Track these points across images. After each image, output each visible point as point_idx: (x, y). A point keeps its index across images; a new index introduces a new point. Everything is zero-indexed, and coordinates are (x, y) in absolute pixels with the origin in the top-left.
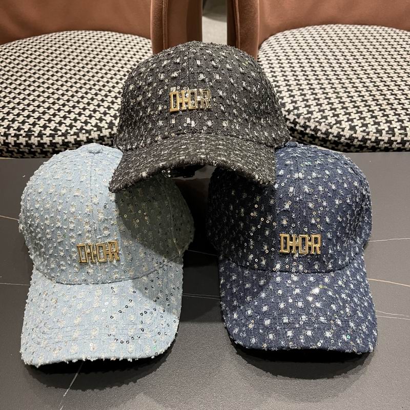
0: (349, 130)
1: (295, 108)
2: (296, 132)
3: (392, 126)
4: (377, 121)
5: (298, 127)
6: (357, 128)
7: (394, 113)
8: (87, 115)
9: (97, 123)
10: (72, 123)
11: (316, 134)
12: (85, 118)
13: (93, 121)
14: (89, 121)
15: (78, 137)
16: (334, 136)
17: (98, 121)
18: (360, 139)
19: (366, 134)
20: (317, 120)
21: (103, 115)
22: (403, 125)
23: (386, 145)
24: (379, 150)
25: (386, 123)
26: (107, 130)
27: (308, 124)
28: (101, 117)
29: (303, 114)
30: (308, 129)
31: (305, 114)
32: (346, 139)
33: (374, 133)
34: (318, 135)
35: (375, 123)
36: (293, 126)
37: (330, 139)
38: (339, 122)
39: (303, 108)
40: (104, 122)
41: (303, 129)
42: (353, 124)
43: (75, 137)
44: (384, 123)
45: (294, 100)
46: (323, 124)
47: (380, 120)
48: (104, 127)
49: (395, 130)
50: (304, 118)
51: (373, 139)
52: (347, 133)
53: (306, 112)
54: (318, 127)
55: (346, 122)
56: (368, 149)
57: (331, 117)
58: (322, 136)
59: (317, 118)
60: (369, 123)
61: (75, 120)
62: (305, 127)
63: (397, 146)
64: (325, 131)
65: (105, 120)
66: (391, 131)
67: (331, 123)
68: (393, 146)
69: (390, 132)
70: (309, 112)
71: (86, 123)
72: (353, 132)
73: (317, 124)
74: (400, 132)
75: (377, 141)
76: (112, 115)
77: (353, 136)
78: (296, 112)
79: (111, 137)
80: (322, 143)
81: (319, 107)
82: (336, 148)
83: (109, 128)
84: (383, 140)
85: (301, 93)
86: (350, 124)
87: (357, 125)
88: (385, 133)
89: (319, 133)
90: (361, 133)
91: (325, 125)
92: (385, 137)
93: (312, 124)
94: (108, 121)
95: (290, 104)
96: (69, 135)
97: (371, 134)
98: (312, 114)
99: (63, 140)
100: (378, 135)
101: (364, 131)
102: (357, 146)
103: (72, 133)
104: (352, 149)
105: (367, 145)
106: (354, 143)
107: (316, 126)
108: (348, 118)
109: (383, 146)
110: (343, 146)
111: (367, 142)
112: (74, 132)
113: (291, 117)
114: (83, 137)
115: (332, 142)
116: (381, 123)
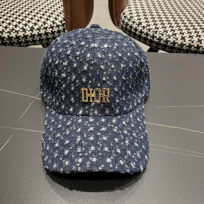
0: (181, 39)
1: (148, 25)
2: (147, 41)
4: (199, 34)
6: (186, 38)
8: (17, 22)
9: (23, 27)
10: (7, 26)
11: (160, 41)
13: (21, 26)
14: (18, 25)
15: (10, 34)
16: (171, 43)
17: (24, 26)
18: (187, 45)
19: (191, 42)
20: (161, 32)
21: (27, 23)
24: (199, 53)
26: (29, 32)
27: (155, 35)
29: (152, 29)
30: (155, 38)
31: (154, 29)
32: (178, 45)
33: (197, 42)
34: (161, 42)
35: (198, 36)
36: (146, 36)
37: (168, 45)
38: (175, 35)
39: (153, 25)
40: (28, 26)
41: (152, 39)
42: (183, 36)
43: (8, 34)
44: (203, 36)
45: (148, 21)
46: (165, 35)
47: (200, 34)
48: (27, 30)
50: (153, 31)
51: (196, 46)
52: (179, 41)
53: (154, 28)
54: (161, 37)
55: (179, 34)
57: (170, 31)
58: (163, 43)
59: (161, 31)
60: (194, 36)
61: (9, 24)
62: (153, 37)
64: (166, 40)
65: (29, 25)
67: (170, 35)
70: (156, 28)
71: (16, 26)
72: (183, 41)
73: (161, 35)
75: (198, 47)
76: (33, 23)
77: (183, 43)
78: (148, 27)
79: (31, 37)
81: (163, 25)
82: (172, 51)
83: (31, 30)
84: (202, 47)
85: (152, 17)
86: (181, 36)
87: (186, 37)
89: (162, 41)
90: (188, 42)
91: (166, 36)
92: (203, 45)
93: (158, 35)
94: (30, 26)
95: (144, 23)
96: (4, 32)
97: (195, 42)
98: (158, 29)
100: (199, 43)
101: (190, 40)
102: (185, 50)
103: (6, 31)
105: (192, 49)
106: (183, 48)
107: (160, 37)
108: (180, 32)
109: (202, 51)
110: (176, 50)
111: (192, 47)
112: (8, 31)
113: (145, 31)
114: (13, 35)
115: (169, 47)
116: (201, 36)
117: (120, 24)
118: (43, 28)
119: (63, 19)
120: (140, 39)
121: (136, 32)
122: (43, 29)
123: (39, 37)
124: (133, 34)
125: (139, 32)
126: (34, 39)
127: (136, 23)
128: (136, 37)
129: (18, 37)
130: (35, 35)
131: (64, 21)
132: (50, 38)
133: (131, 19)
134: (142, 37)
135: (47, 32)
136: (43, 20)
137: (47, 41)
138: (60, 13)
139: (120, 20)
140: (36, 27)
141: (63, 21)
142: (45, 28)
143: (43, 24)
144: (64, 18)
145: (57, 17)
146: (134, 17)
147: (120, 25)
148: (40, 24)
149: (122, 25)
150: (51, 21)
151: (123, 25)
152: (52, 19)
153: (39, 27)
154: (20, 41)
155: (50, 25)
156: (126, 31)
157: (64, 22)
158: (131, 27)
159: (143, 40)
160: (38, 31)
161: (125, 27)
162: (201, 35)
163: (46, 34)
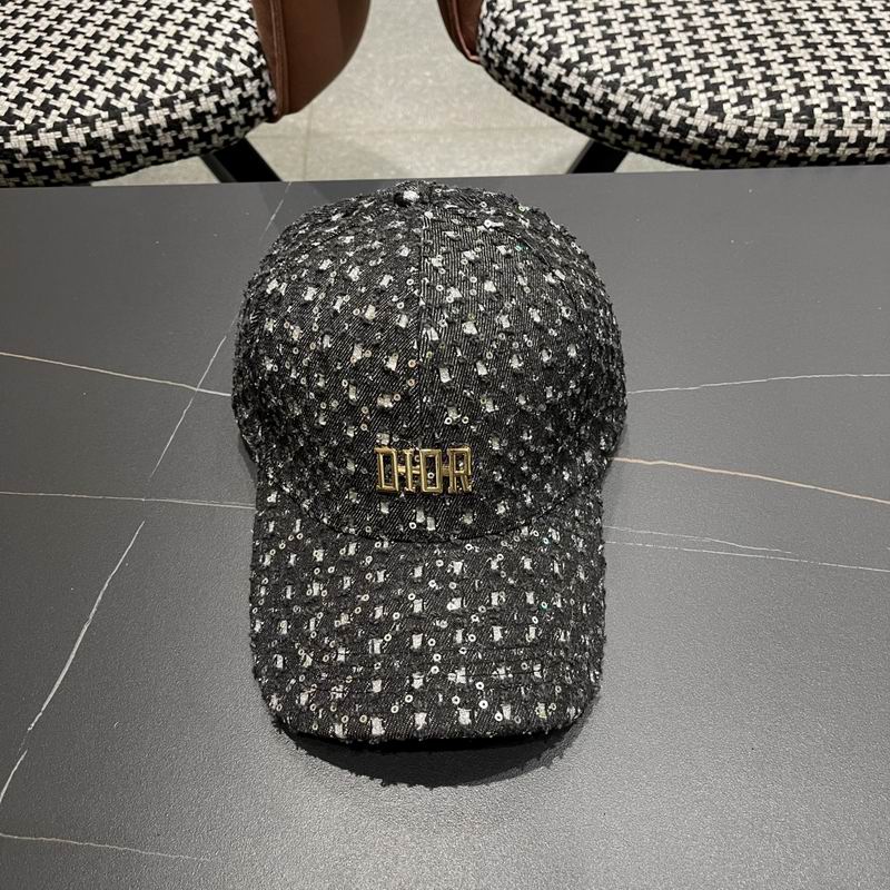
0: (706, 112)
1: (585, 58)
2: (584, 119)
3: (808, 102)
4: (774, 88)
5: (588, 106)
6: (726, 107)
7: (818, 67)
8: (84, 79)
9: (108, 99)
10: (47, 100)
11: (631, 122)
12: (80, 87)
13: (100, 95)
14: (88, 93)
15: (65, 134)
16: (670, 129)
17: (111, 95)
18: (731, 134)
19: (746, 122)
20: (632, 87)
21: (121, 79)
22: (836, 99)
23: (792, 150)
24: (775, 162)
25: (795, 94)
26: (134, 117)
27: (611, 97)
28: (118, 83)
29: (601, 74)
30: (613, 112)
31: (606, 74)
33: (765, 120)
34: (635, 126)
35: (771, 95)
36: (577, 102)
37: (661, 134)
38: (684, 93)
39: (602, 57)
40: (126, 95)
41: (600, 112)
42: (717, 99)
43: (58, 134)
44: (791, 95)
45: (583, 35)
46: (647, 97)
47: (782, 88)
48: (125, 110)
49: (817, 111)
50: (603, 82)
51: (763, 135)
52: (702, 121)
53: (607, 69)
54: (636, 106)
55: (701, 92)
56: (750, 160)
57: (668, 80)
58: (643, 128)
59: (633, 82)
60: (756, 96)
61: (56, 92)
63: (817, 150)
64: (652, 117)
65: (129, 92)
66: (807, 113)
67: (666, 95)
68: (809, 152)
69: (803, 117)
70: (614, 68)
71: (82, 99)
72: (715, 118)
73: (633, 98)
74: (826, 116)
75: (772, 140)
76: (145, 78)
77: (716, 127)
78: (584, 66)
79: (144, 135)
80: (645, 145)
81: (640, 54)
82: (676, 157)
83: (138, 110)
84: (786, 138)
85: (599, 18)
86: (709, 99)
87: (727, 101)
88: (792, 119)
89: (638, 120)
90: (735, 120)
91: (652, 99)
92: (791, 130)
93: (621, 99)
94: (136, 95)
95: (571, 46)
96: (43, 129)
97: (758, 122)
98: (622, 73)
99: (29, 143)
100: (774, 125)
101: (742, 115)
102: (724, 153)
103: (50, 125)
104: (713, 159)
105: (748, 149)
106: (717, 145)
107: (630, 104)
108: (706, 82)
109: (786, 153)
110: (692, 152)
111: (747, 142)
112: (55, 123)
113: (574, 81)
114: (76, 135)
115: (667, 142)
116: (783, 95)
117: (481, 49)
118: (182, 95)
119: (254, 51)
120: (558, 111)
121: (540, 84)
122: (183, 102)
123: (174, 133)
124: (528, 91)
125: (551, 85)
126: (156, 143)
127: (540, 47)
128: (543, 103)
129: (94, 144)
130: (158, 126)
131: (258, 56)
132: (214, 131)
133: (521, 29)
134: (565, 105)
135: (199, 109)
136: (179, 63)
137: (203, 144)
138: (243, 23)
139: (477, 31)
140: (157, 96)
141: (255, 59)
142: (193, 97)
143: (181, 80)
144: (257, 46)
145: (233, 45)
146: (531, 22)
147: (478, 50)
148: (170, 79)
149: (487, 51)
150: (209, 66)
151: (490, 55)
152: (212, 55)
153: (167, 95)
154: (102, 155)
155: (210, 81)
156: (504, 79)
157: (259, 62)
158: (521, 64)
159: (569, 116)
160: (166, 111)
161: (497, 61)
162: (782, 92)
163: (199, 118)
